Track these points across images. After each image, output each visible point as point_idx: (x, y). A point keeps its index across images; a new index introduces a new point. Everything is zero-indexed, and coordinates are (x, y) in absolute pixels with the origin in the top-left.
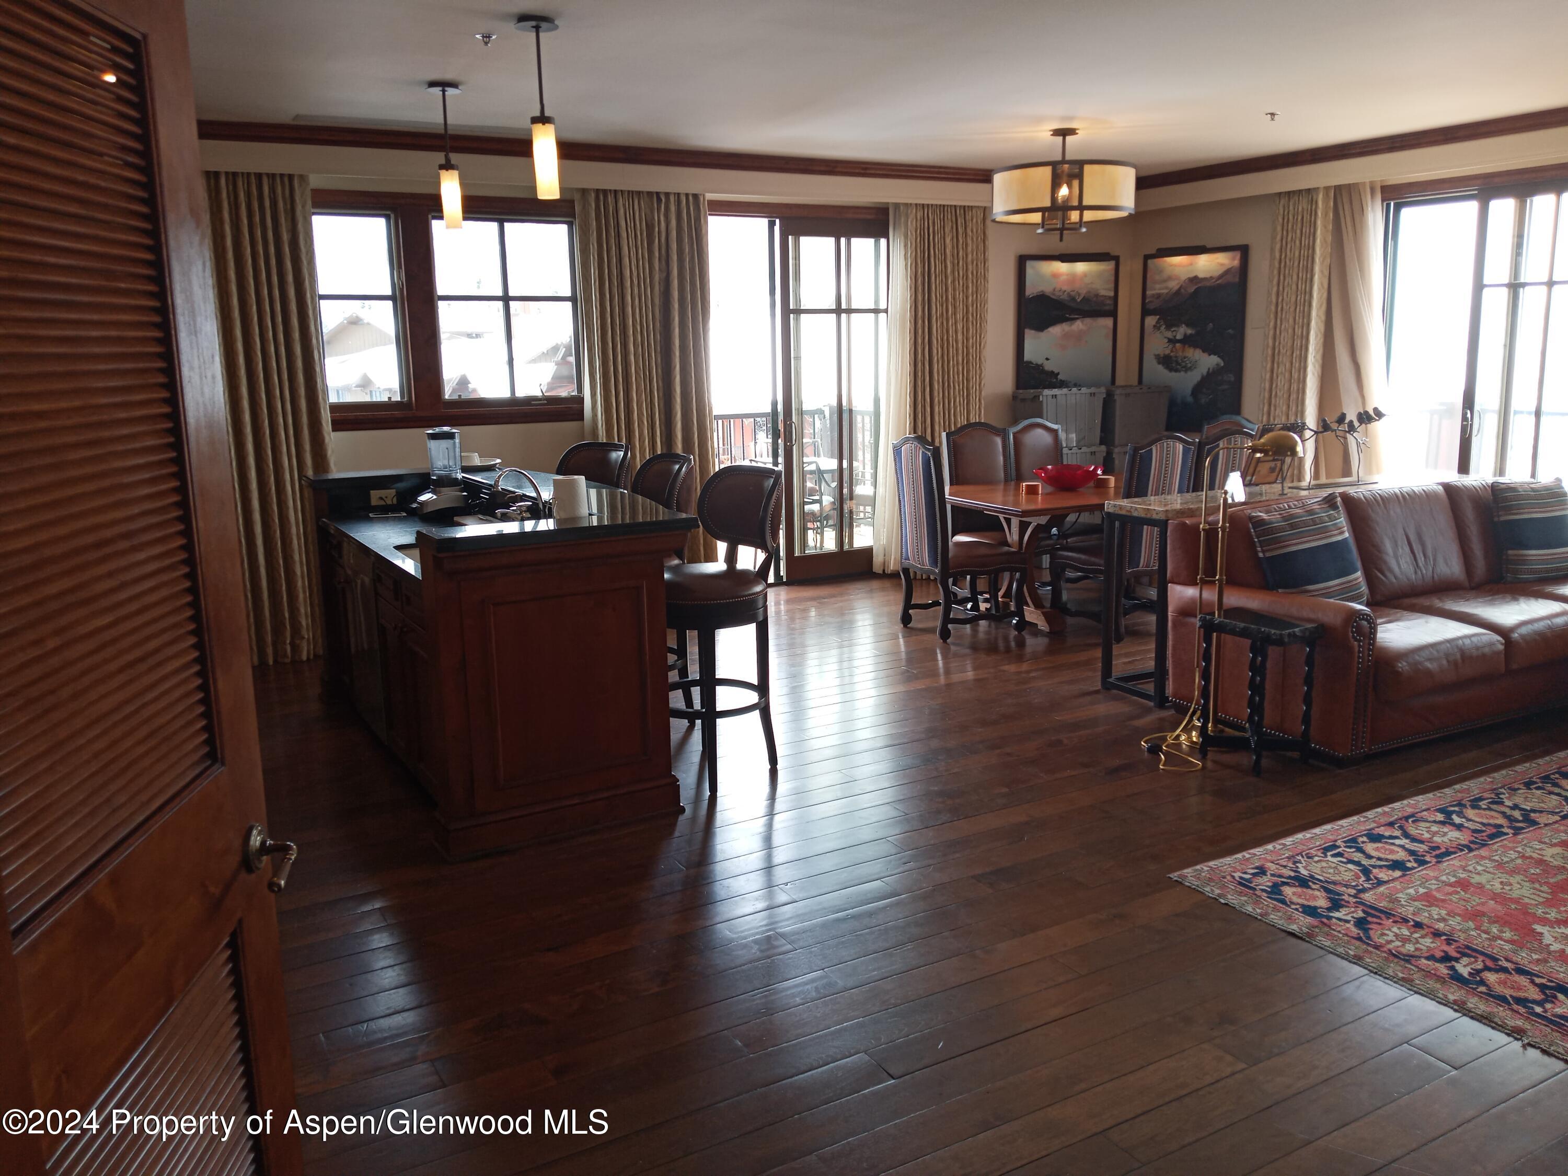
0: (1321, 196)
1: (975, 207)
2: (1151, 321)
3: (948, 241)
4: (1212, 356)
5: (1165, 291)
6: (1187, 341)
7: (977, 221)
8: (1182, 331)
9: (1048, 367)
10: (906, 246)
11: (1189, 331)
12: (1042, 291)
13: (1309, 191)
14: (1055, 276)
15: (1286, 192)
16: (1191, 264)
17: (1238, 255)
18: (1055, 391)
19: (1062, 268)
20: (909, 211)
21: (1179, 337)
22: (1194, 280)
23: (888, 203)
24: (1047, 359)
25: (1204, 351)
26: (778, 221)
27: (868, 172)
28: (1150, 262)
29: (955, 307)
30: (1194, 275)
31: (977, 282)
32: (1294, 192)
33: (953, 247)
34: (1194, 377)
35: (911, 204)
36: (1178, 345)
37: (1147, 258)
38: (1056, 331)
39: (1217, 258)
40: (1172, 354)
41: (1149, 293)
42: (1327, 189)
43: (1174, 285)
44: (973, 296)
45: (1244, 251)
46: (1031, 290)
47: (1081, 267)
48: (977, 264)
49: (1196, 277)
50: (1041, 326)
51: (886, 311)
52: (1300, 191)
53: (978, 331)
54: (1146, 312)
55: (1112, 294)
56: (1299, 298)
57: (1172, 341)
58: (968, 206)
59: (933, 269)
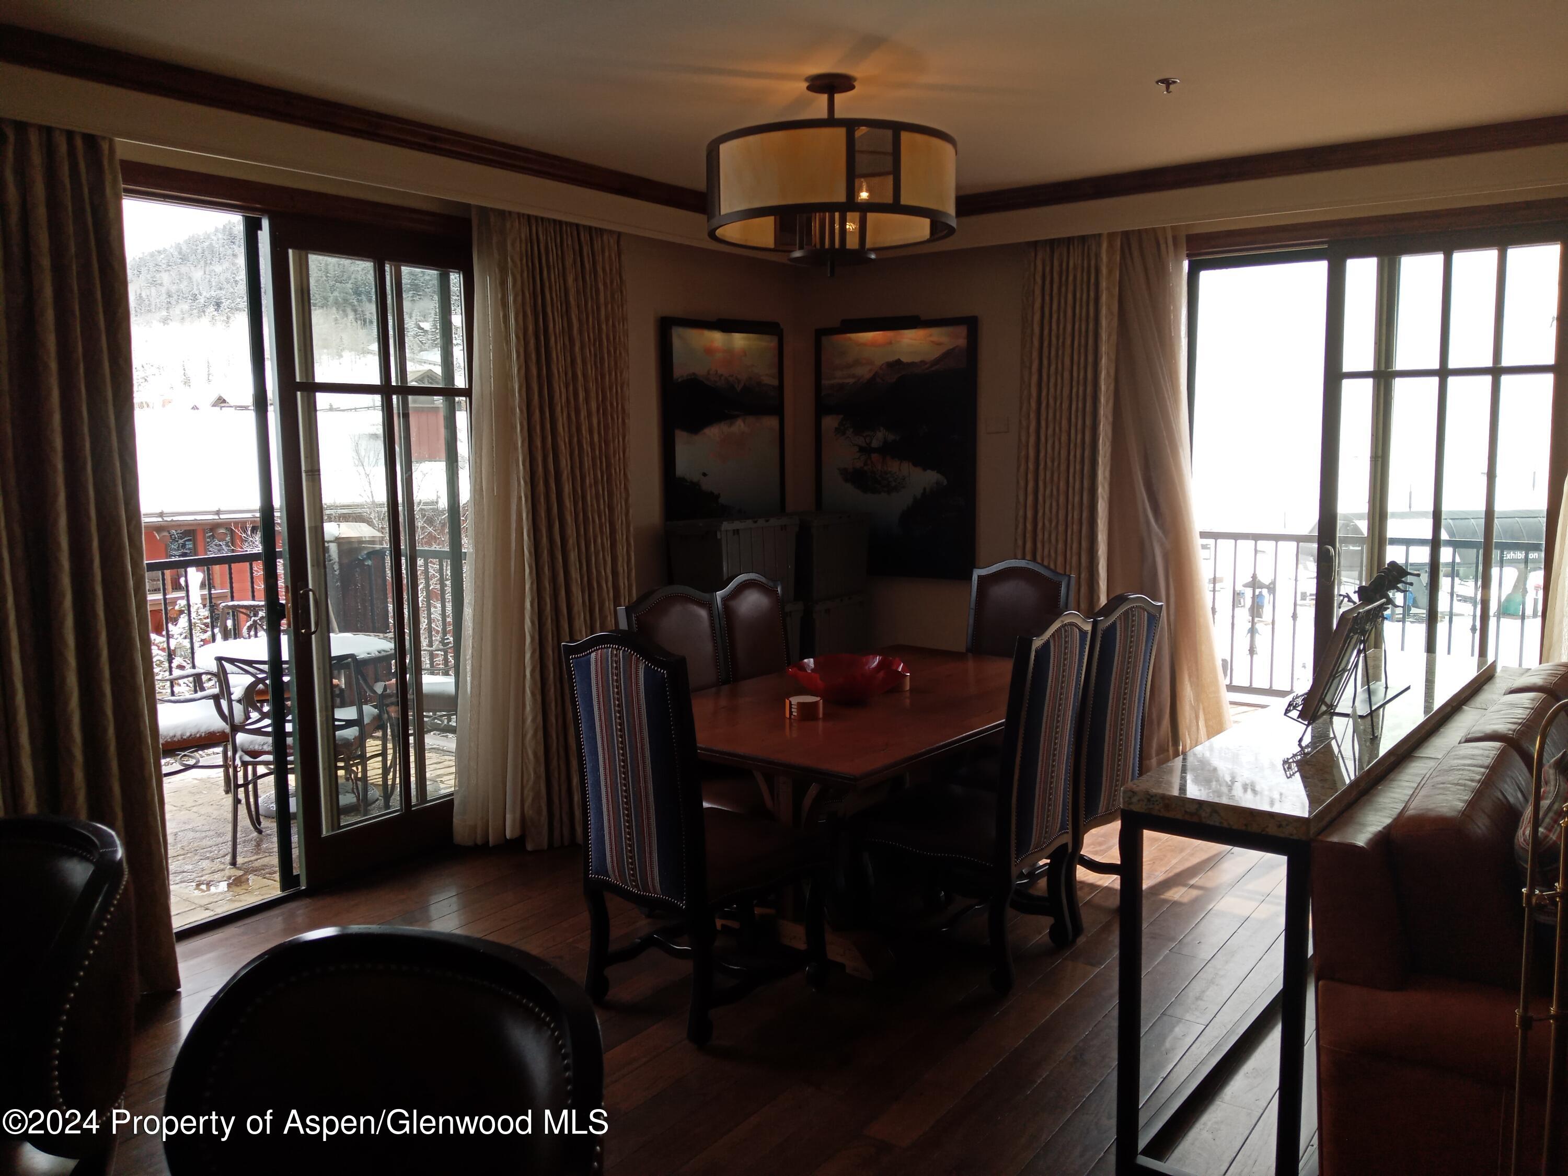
0: (1105, 246)
1: (606, 230)
2: (830, 422)
3: (570, 280)
4: (929, 472)
5: (851, 381)
6: (887, 450)
7: (610, 256)
8: (879, 437)
9: (707, 485)
10: (503, 283)
11: (891, 437)
12: (694, 374)
13: (1083, 239)
14: (709, 351)
15: (1046, 241)
16: (890, 343)
17: (962, 331)
18: (737, 525)
19: (717, 338)
20: (508, 225)
21: (875, 444)
22: (897, 364)
23: (468, 206)
24: (705, 475)
25: (915, 465)
26: (265, 223)
27: (438, 145)
28: (825, 340)
29: (587, 391)
30: (896, 358)
31: (615, 352)
32: (1059, 241)
33: (578, 291)
34: (900, 501)
35: (510, 213)
36: (875, 456)
37: (821, 333)
38: (714, 432)
39: (931, 335)
40: (866, 468)
41: (825, 382)
42: (1111, 236)
43: (864, 372)
44: (610, 375)
45: (972, 324)
46: (680, 370)
47: (739, 340)
48: (614, 326)
49: (899, 362)
50: (695, 426)
51: (467, 393)
52: (1069, 238)
53: (621, 430)
54: (822, 408)
55: (775, 382)
56: (1074, 390)
57: (865, 450)
58: (596, 228)
59: (551, 325)
